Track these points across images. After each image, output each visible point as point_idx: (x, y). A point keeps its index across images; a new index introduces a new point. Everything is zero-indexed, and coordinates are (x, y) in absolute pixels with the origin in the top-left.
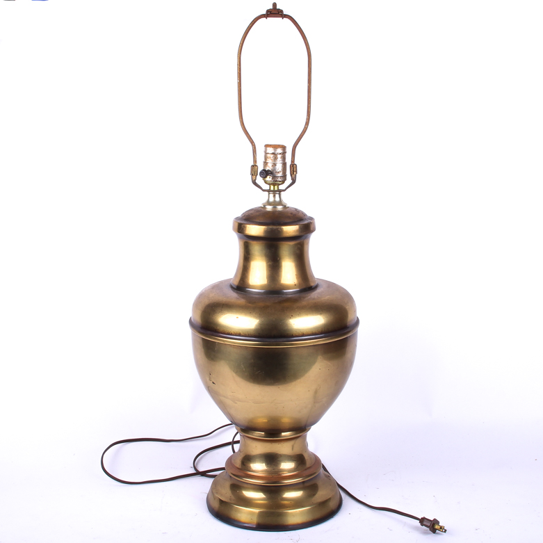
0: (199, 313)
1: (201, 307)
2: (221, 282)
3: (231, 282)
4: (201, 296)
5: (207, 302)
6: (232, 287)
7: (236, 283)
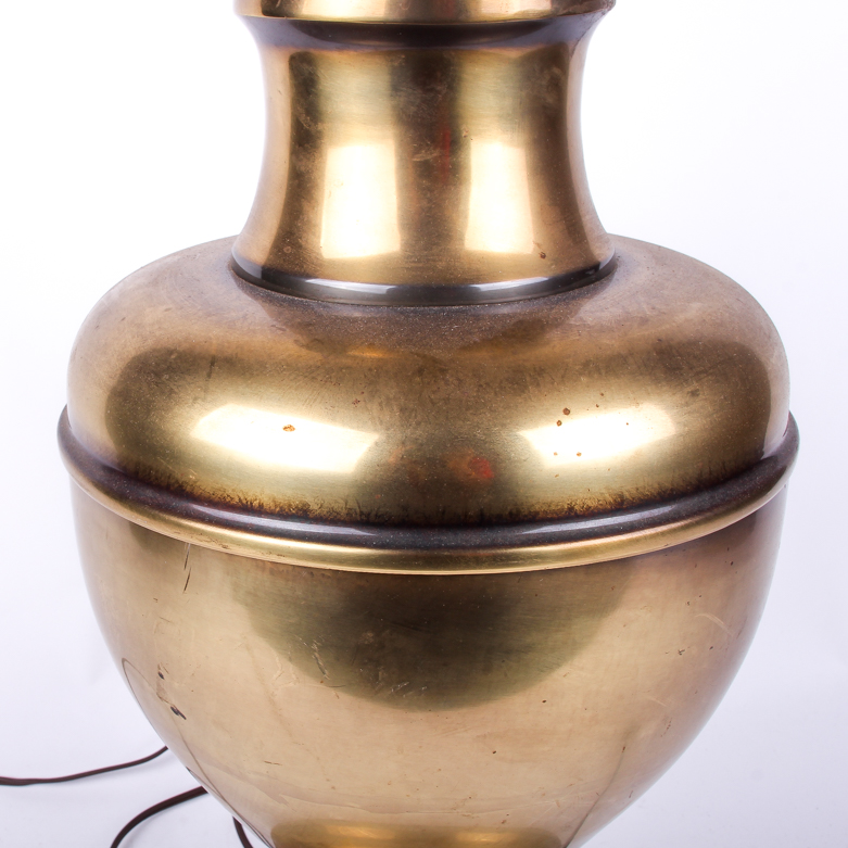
0: (97, 400)
1: (108, 371)
2: (189, 255)
3: (235, 251)
4: (105, 317)
5: (130, 345)
6: (240, 274)
7: (258, 254)
